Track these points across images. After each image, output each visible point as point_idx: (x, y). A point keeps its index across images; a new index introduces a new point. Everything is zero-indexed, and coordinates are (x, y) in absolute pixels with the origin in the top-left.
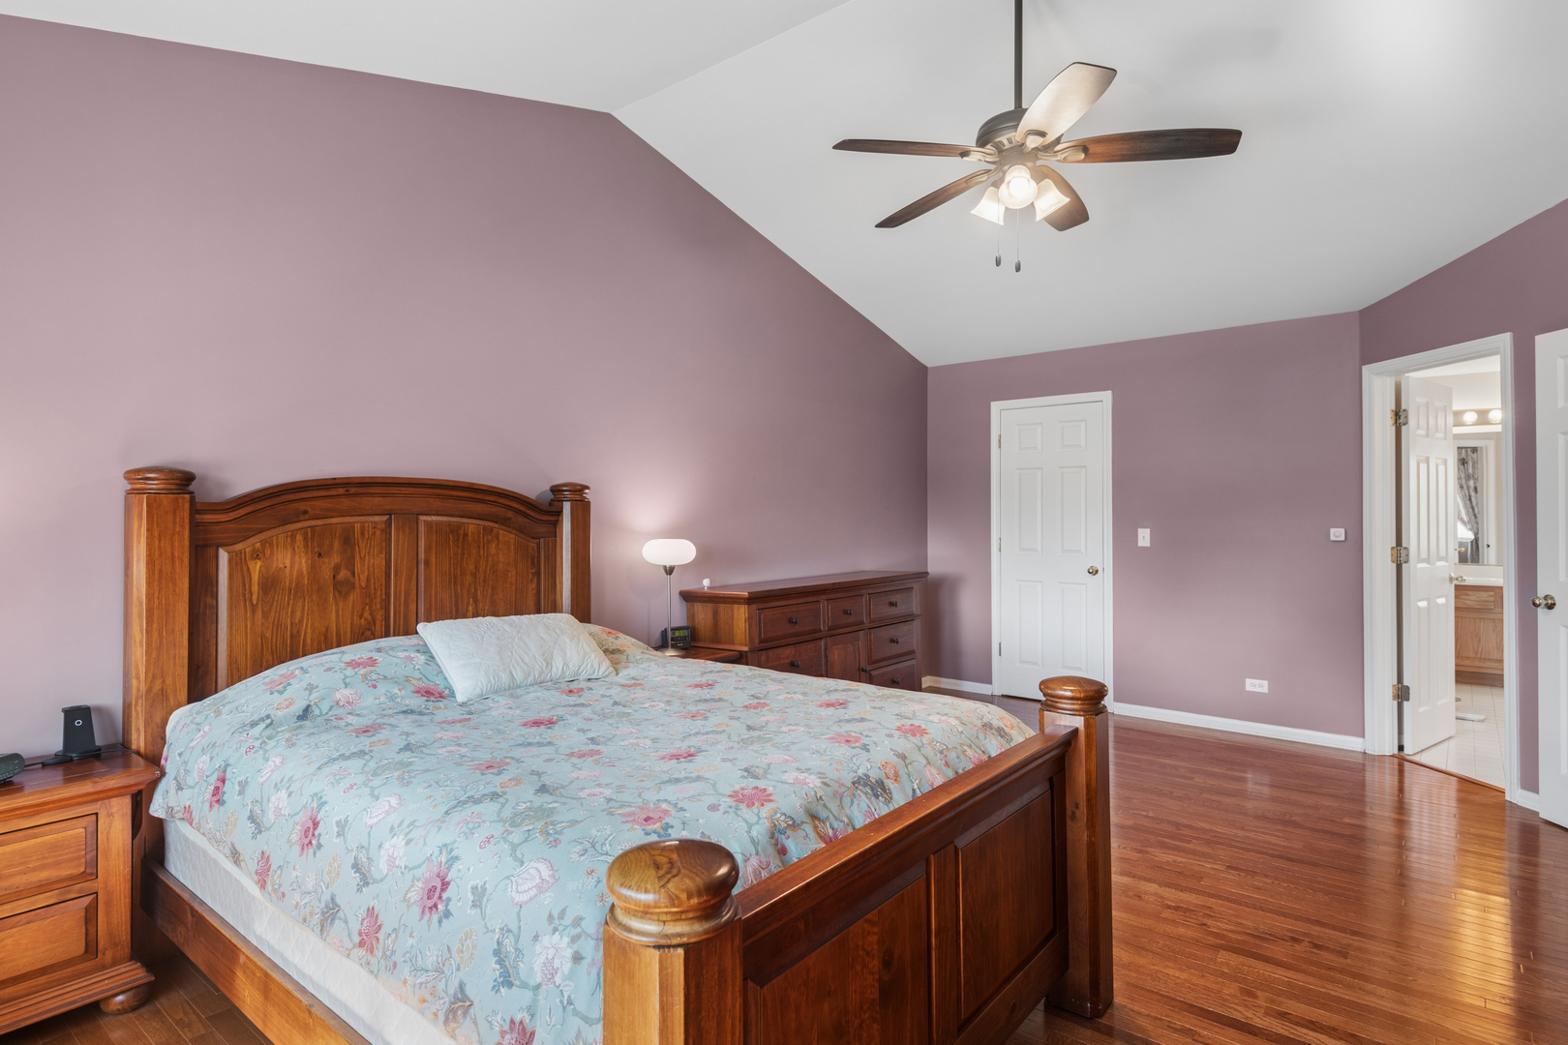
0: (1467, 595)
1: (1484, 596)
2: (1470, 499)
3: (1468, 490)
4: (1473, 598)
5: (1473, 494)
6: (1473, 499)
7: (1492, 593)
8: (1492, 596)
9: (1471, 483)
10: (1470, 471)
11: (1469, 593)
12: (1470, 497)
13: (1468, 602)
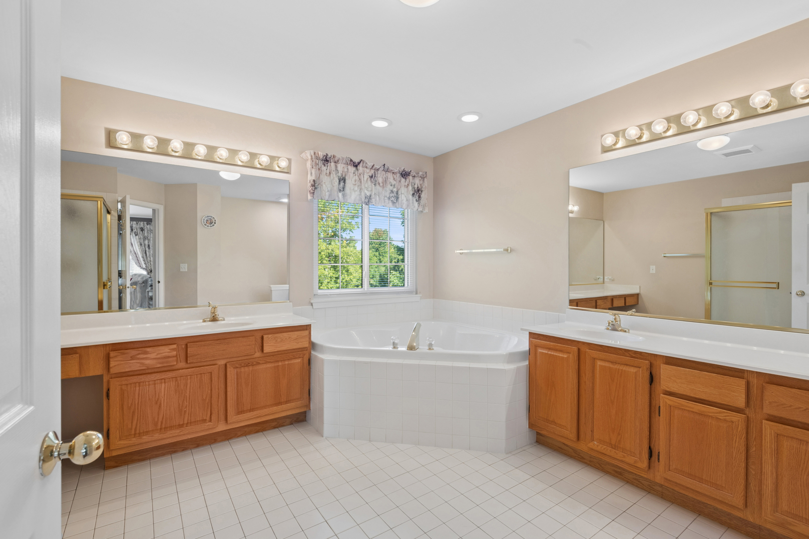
0: (146, 353)
1: (165, 351)
2: (146, 253)
3: (145, 247)
4: (153, 356)
5: (147, 249)
6: (147, 253)
7: (175, 346)
8: (174, 350)
9: (146, 242)
10: (146, 234)
11: (148, 349)
12: (146, 251)
13: (147, 362)
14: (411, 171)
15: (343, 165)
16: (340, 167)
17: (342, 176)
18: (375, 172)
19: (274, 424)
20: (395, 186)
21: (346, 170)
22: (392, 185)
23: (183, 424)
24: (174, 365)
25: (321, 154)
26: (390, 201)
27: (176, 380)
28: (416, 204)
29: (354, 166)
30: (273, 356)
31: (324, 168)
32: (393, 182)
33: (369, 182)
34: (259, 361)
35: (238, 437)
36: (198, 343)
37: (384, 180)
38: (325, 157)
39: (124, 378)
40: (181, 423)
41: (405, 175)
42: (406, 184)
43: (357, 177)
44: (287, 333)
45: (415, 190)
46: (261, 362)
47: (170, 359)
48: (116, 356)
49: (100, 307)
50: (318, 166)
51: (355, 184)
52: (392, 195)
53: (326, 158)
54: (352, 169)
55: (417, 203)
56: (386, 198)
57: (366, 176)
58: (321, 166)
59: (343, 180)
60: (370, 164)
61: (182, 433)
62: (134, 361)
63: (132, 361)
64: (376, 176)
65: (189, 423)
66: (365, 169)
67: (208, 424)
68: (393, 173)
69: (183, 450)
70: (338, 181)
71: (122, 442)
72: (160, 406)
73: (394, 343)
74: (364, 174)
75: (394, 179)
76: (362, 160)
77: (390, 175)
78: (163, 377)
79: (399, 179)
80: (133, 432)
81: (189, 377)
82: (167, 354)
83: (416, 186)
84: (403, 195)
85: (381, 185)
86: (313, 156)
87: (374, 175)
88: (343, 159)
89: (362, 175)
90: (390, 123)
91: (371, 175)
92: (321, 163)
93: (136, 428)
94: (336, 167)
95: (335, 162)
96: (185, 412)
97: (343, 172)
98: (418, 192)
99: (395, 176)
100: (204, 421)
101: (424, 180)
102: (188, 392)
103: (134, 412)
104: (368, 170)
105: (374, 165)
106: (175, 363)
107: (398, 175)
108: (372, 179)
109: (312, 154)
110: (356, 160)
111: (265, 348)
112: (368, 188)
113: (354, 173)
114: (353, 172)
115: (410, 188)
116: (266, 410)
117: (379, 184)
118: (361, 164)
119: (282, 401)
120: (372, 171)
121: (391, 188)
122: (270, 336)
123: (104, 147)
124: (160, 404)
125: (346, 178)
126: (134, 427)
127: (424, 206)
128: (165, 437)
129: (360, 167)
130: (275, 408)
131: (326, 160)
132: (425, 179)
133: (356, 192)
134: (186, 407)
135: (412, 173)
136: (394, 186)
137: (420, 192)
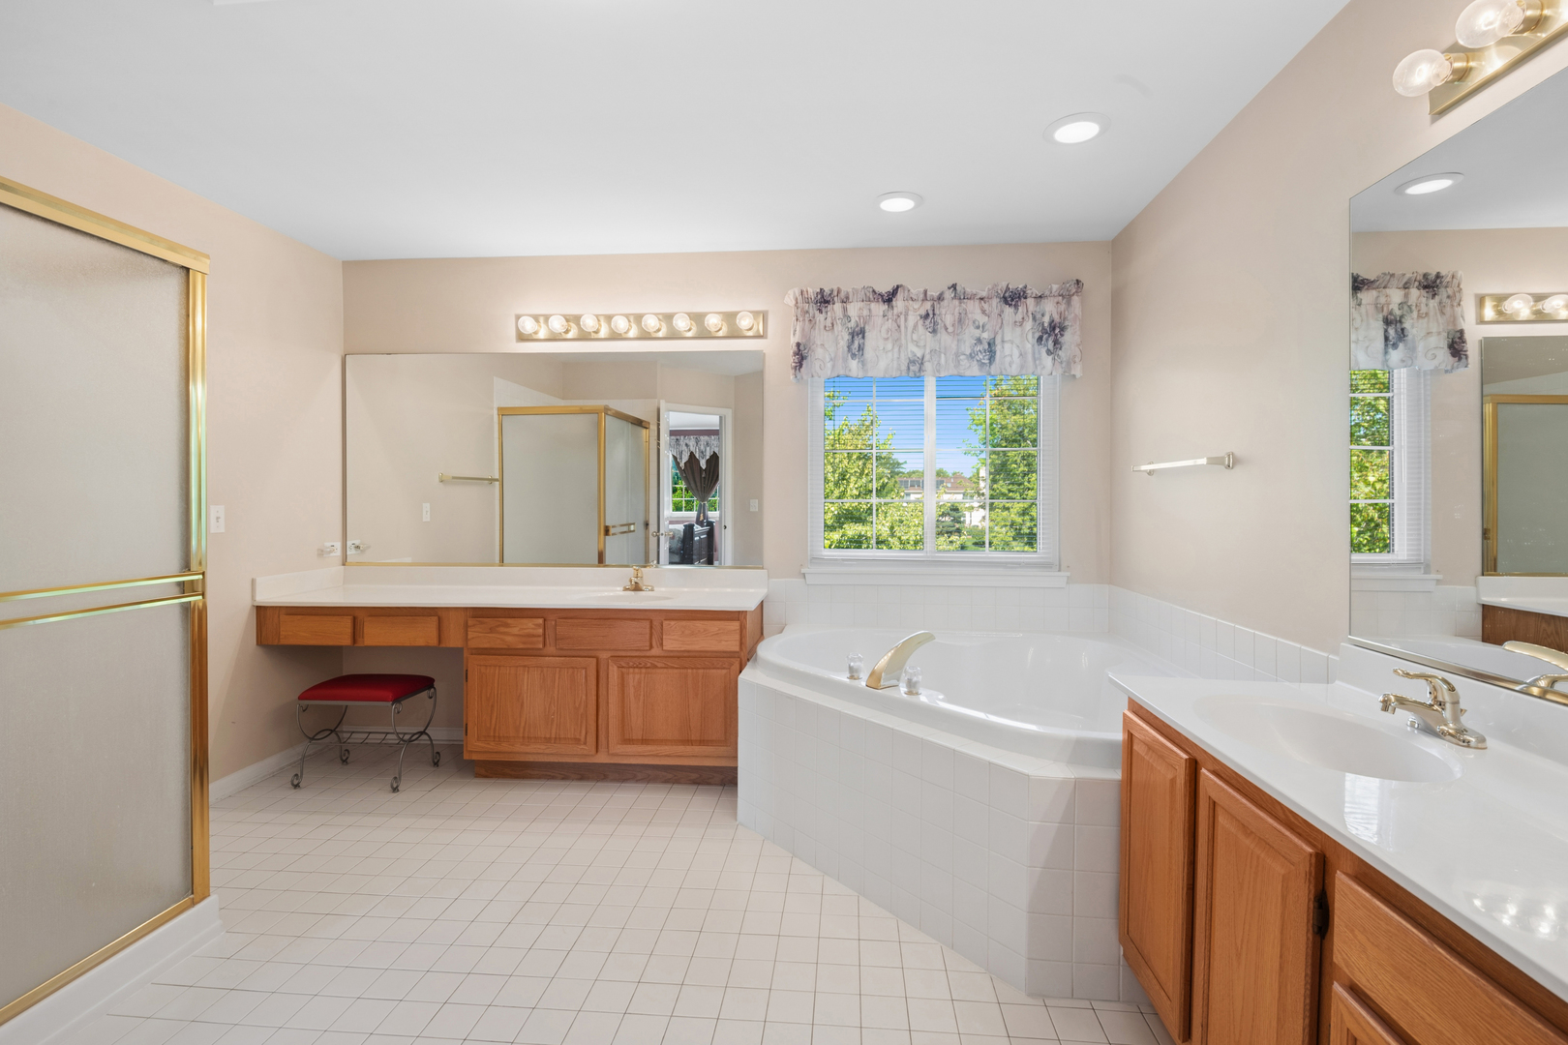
8: (538, 625)
14: (1025, 287)
15: (860, 304)
16: (854, 309)
17: (857, 326)
18: (933, 306)
19: (694, 776)
20: (986, 328)
21: (865, 313)
22: (978, 327)
23: (550, 738)
24: (540, 649)
25: (812, 292)
26: (975, 362)
27: (542, 671)
28: (1048, 361)
29: (884, 302)
30: (678, 657)
31: (820, 317)
32: (982, 319)
33: (921, 328)
34: (656, 663)
35: (638, 781)
36: (570, 621)
37: (957, 317)
38: (819, 297)
39: (483, 656)
40: (548, 736)
41: (1013, 298)
42: (1019, 317)
43: (890, 324)
44: (702, 622)
45: (1043, 328)
46: (659, 665)
47: (535, 639)
48: (474, 625)
49: (601, 560)
50: (807, 315)
51: (887, 339)
52: (979, 348)
53: (823, 297)
54: (879, 308)
55: (1050, 358)
56: (962, 357)
57: (913, 318)
58: (814, 314)
59: (859, 333)
60: (916, 290)
61: (547, 751)
62: (493, 635)
63: (490, 635)
64: (937, 312)
65: (557, 739)
66: (911, 302)
67: (582, 747)
68: (982, 299)
69: (563, 779)
70: (847, 337)
71: (480, 744)
72: (522, 705)
73: (851, 669)
74: (906, 315)
75: (983, 312)
76: (898, 287)
77: (973, 307)
78: (525, 664)
79: (996, 312)
80: (492, 734)
81: (558, 670)
82: (531, 631)
83: (1046, 320)
84: (1007, 346)
85: (950, 329)
86: (800, 298)
87: (931, 313)
88: (855, 291)
89: (902, 317)
90: (919, 199)
91: (923, 313)
92: (813, 309)
93: (495, 728)
94: (845, 310)
95: (843, 302)
96: (553, 720)
97: (859, 317)
98: (1052, 333)
99: (986, 306)
100: (577, 741)
101: (1069, 303)
102: (556, 692)
103: (493, 706)
104: (916, 305)
105: (925, 292)
106: (541, 646)
107: (995, 302)
108: (928, 322)
109: (798, 293)
110: (884, 288)
111: (664, 643)
112: (918, 341)
113: (884, 316)
114: (882, 313)
115: (1029, 324)
116: (666, 747)
117: (946, 329)
118: (900, 295)
119: (693, 738)
120: (928, 305)
121: (977, 333)
122: (673, 623)
123: (514, 340)
124: (523, 702)
125: (867, 328)
126: (493, 727)
127: (1069, 363)
128: (528, 751)
129: (899, 303)
130: (681, 749)
131: (824, 300)
132: (1076, 299)
133: (890, 354)
134: (553, 714)
135: (1029, 292)
136: (983, 327)
137: (1057, 331)
